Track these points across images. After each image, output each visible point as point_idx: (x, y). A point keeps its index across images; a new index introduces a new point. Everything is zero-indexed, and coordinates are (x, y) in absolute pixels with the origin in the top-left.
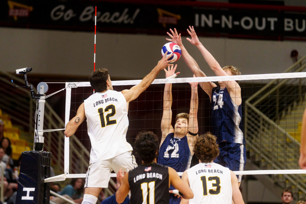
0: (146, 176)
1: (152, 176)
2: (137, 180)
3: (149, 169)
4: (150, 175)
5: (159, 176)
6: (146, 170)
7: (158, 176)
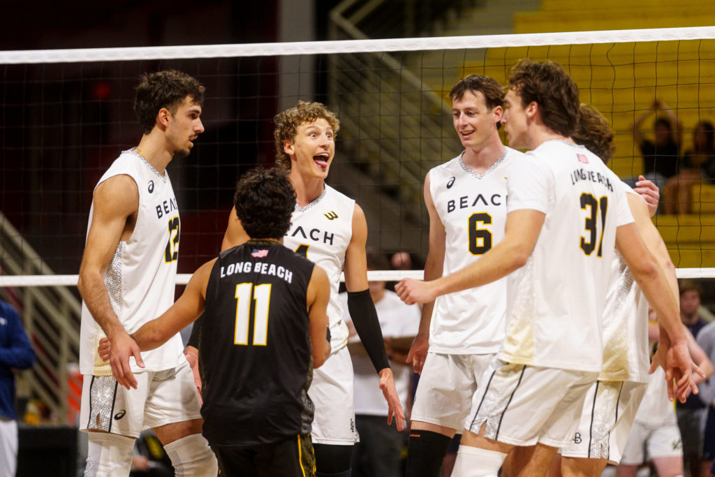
0: (253, 267)
1: (267, 270)
2: (229, 273)
3: (263, 253)
4: (261, 268)
5: (284, 273)
6: (255, 254)
7: (281, 272)
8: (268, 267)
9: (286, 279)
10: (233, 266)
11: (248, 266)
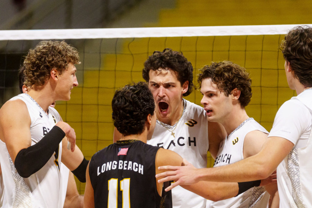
8: (127, 164)
9: (139, 172)
10: (105, 165)
11: (114, 164)
